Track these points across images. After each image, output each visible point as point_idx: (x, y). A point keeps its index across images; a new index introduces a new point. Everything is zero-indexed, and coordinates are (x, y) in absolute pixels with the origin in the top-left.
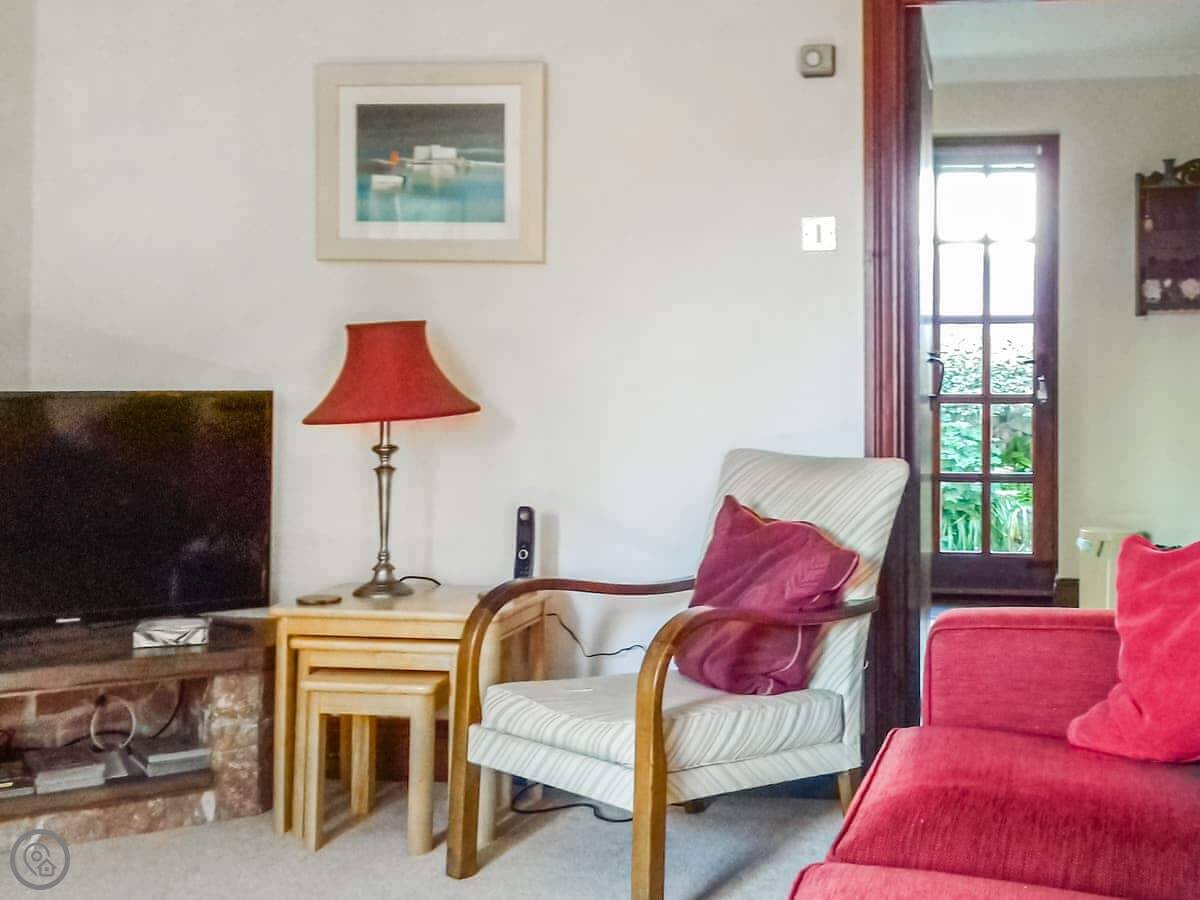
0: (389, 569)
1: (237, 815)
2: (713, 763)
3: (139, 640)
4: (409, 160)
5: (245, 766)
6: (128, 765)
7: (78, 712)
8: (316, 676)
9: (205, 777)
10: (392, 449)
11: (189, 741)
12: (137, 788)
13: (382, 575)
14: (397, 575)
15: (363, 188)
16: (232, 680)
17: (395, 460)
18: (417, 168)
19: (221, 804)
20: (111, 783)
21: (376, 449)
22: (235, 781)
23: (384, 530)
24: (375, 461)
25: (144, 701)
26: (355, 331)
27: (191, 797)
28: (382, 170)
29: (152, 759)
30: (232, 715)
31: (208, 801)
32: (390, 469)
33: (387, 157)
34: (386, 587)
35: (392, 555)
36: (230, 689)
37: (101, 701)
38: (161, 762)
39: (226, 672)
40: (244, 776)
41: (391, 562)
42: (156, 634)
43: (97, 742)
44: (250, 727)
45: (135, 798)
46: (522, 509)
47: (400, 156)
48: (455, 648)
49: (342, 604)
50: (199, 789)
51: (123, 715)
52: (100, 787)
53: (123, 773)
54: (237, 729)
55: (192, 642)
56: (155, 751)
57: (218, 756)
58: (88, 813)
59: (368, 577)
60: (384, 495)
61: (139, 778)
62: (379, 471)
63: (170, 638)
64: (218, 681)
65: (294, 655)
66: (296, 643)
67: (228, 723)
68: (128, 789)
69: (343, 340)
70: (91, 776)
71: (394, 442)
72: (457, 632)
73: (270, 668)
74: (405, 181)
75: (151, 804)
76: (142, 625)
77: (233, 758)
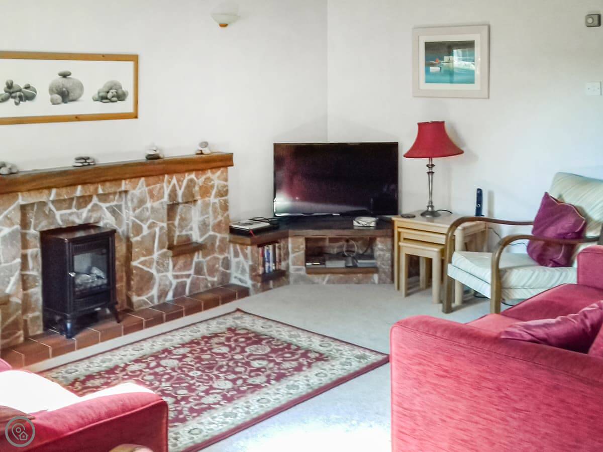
0: (432, 207)
1: (384, 283)
2: (523, 287)
3: (355, 223)
4: (442, 61)
5: (387, 268)
6: (353, 263)
7: (340, 243)
8: (405, 241)
9: (375, 270)
10: (433, 165)
11: (371, 257)
12: (353, 270)
13: (430, 209)
14: (436, 209)
15: (427, 71)
16: (383, 239)
17: (434, 170)
18: (445, 64)
19: (380, 279)
20: (347, 267)
21: (428, 166)
22: (384, 272)
23: (431, 194)
24: (427, 170)
25: (360, 242)
26: (420, 124)
27: (371, 275)
28: (433, 65)
29: (359, 261)
30: (382, 250)
31: (376, 277)
32: (432, 173)
33: (435, 61)
34: (431, 213)
35: (433, 202)
36: (382, 242)
37: (347, 241)
38: (361, 263)
39: (381, 236)
40: (387, 270)
41: (433, 204)
42: (360, 222)
43: (346, 254)
44: (388, 255)
45: (355, 273)
46: (479, 190)
47: (440, 60)
48: (444, 237)
49: (415, 218)
50: (373, 273)
51: (353, 246)
52: (343, 268)
53: (351, 265)
54: (384, 255)
55: (371, 225)
56: (360, 259)
57: (378, 263)
58: (341, 275)
59: (426, 209)
60: (431, 182)
61: (355, 266)
62: (428, 173)
63: (364, 223)
64: (378, 239)
65: (399, 233)
66: (400, 230)
67: (381, 253)
68: (352, 270)
69: (417, 127)
70: (341, 264)
71: (433, 163)
72: (445, 231)
73: (393, 236)
74: (441, 69)
75: (359, 275)
76: (357, 219)
77: (383, 264)
